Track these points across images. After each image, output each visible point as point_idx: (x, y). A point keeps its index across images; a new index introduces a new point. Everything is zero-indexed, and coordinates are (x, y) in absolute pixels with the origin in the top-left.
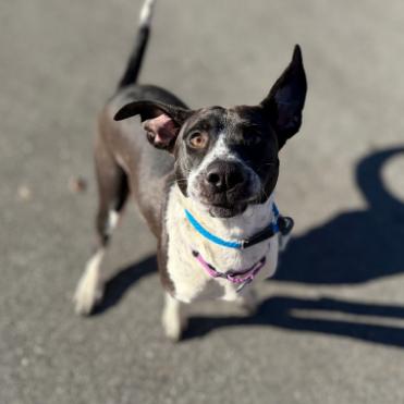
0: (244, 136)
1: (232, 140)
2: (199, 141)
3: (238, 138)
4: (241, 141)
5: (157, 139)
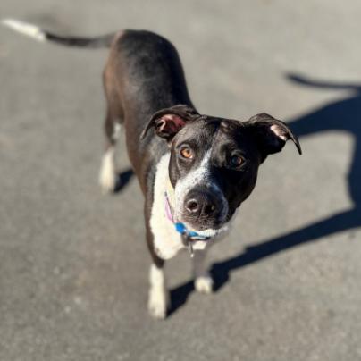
2: (188, 152)
5: (162, 128)
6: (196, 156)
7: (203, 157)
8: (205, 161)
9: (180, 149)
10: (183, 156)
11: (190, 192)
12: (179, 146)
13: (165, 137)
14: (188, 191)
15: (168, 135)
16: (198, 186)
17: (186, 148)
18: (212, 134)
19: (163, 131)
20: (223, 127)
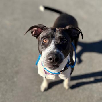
0: (61, 41)
1: (57, 42)
2: (46, 40)
3: (59, 42)
4: (60, 43)
5: (34, 33)
6: (49, 41)
7: (52, 41)
8: (53, 42)
9: (43, 39)
10: (44, 42)
11: (49, 54)
12: (41, 39)
13: (36, 37)
14: (48, 54)
15: (36, 36)
16: (51, 52)
17: (45, 39)
18: (54, 33)
19: (35, 34)
20: (57, 30)
